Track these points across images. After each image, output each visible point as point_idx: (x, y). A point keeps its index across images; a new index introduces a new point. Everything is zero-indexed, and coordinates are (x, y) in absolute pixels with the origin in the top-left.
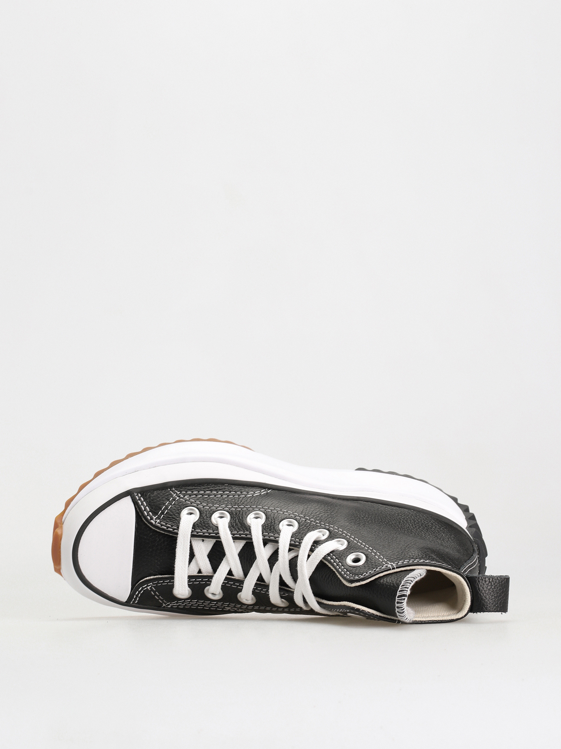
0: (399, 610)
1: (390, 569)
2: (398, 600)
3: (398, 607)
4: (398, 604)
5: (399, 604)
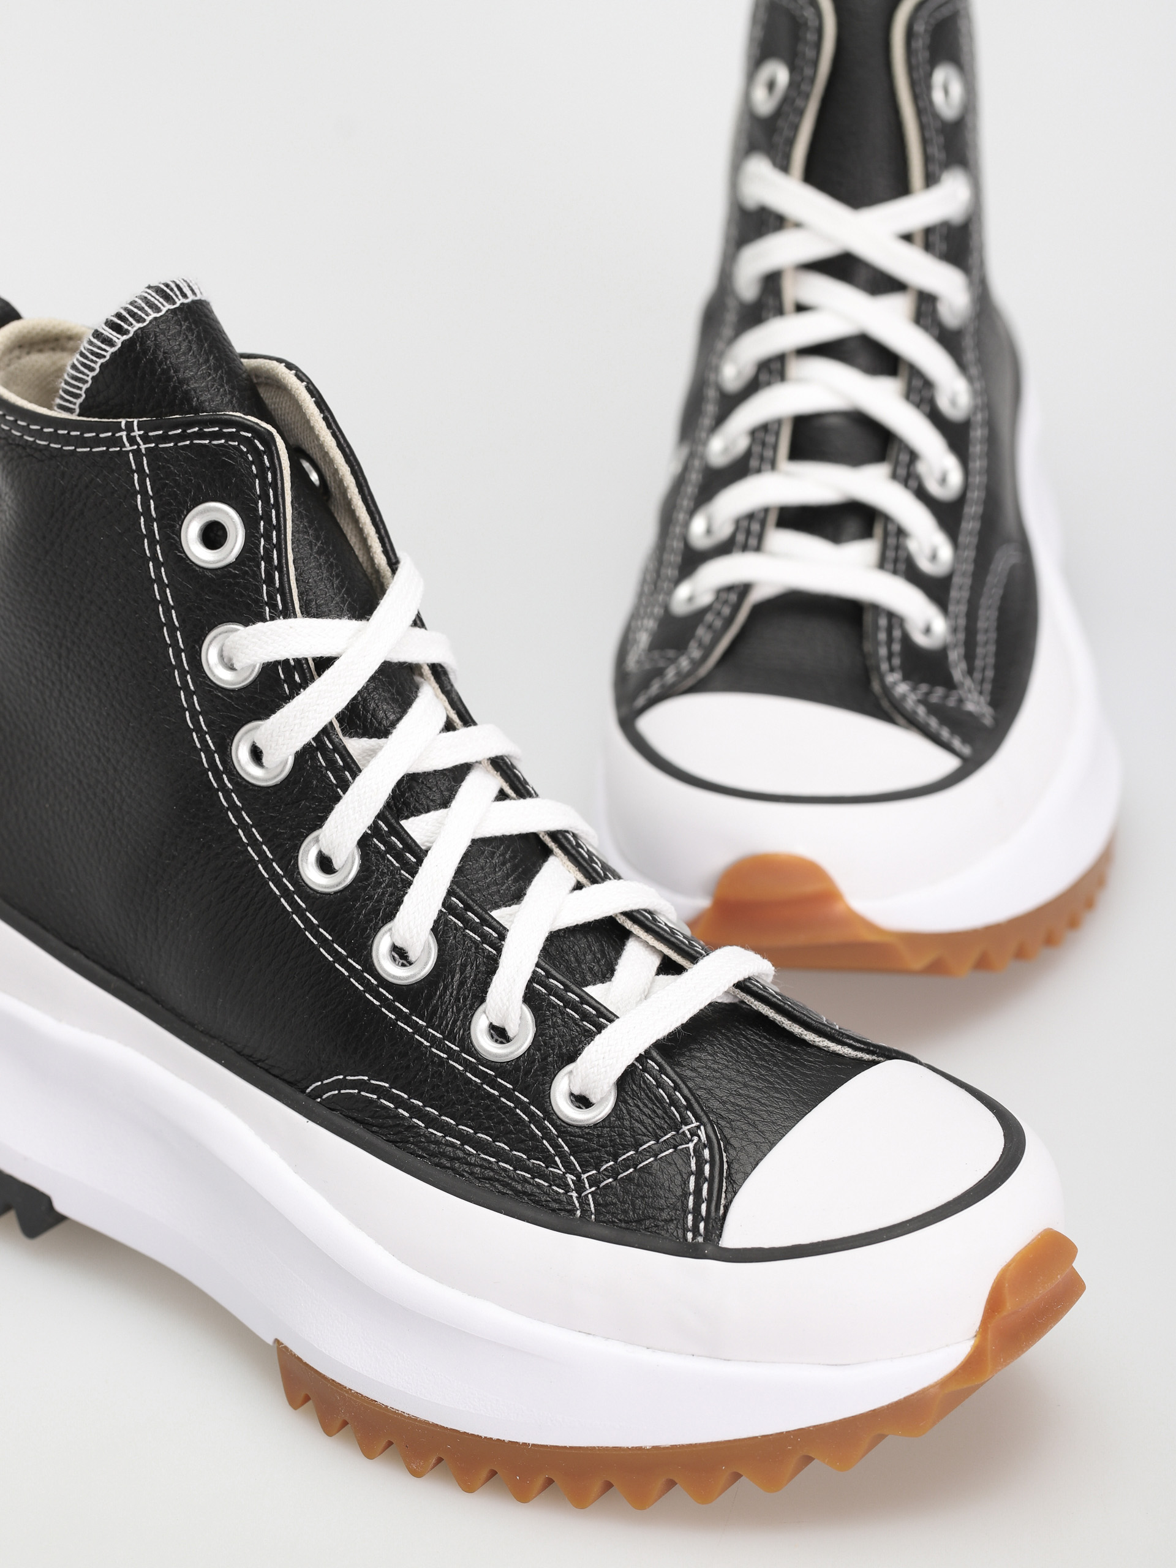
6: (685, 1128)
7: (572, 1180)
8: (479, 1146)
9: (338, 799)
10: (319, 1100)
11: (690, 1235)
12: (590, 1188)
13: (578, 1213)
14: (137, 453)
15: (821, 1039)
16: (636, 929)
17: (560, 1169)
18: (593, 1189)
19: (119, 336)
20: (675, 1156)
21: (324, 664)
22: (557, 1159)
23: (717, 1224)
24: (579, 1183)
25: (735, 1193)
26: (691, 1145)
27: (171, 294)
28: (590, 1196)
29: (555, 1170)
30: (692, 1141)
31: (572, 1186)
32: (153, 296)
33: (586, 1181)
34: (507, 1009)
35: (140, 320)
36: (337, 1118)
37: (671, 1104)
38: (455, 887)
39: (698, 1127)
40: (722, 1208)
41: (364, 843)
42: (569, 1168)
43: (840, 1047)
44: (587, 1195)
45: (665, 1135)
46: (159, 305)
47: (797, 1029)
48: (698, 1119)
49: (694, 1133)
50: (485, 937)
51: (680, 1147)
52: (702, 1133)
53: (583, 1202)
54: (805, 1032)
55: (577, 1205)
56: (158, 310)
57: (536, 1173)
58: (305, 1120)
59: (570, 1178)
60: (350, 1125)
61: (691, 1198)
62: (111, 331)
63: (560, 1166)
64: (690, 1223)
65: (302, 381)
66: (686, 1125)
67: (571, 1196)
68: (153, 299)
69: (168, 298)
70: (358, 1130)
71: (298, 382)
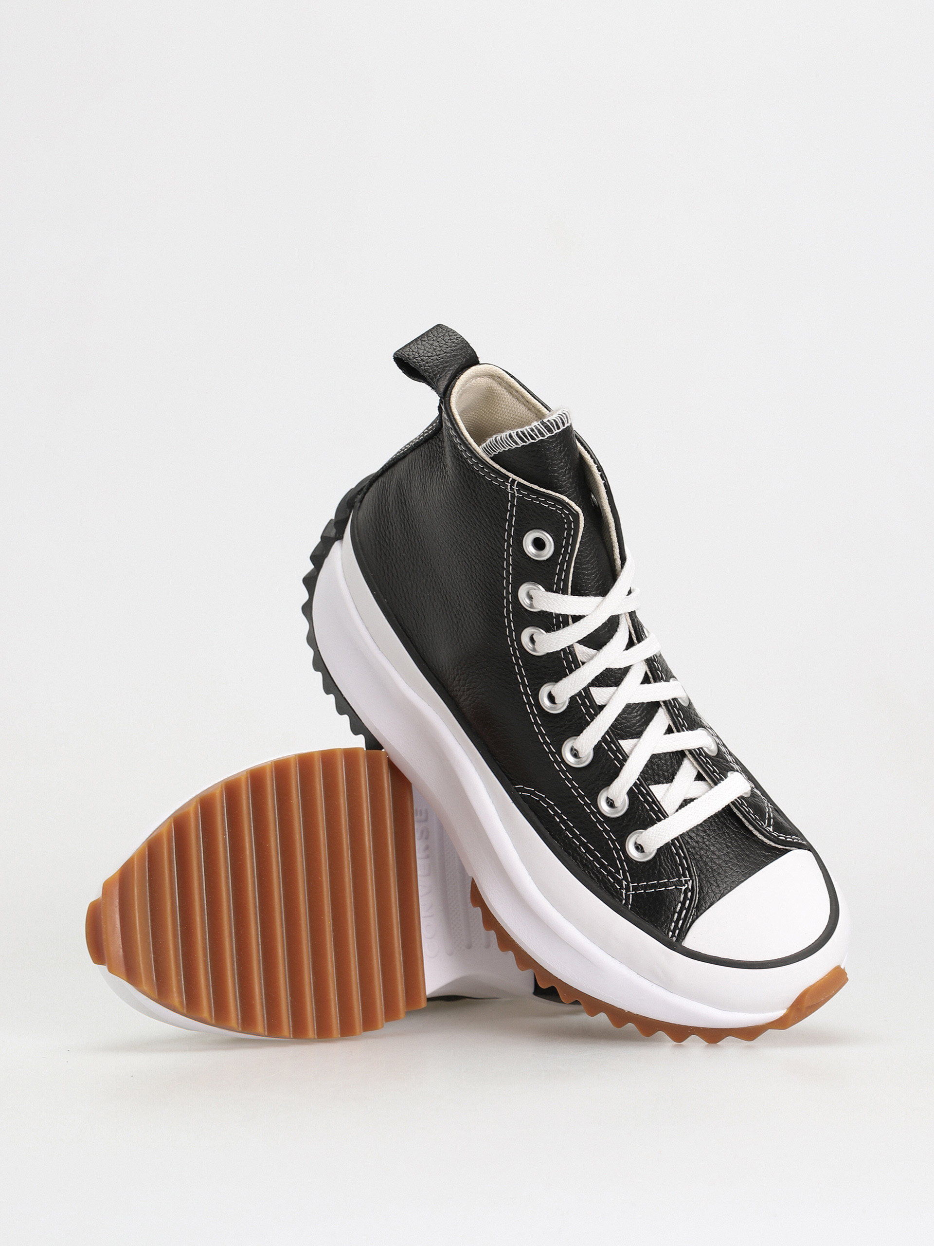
0: (553, 427)
1: (519, 484)
2: (555, 430)
3: (563, 424)
4: (561, 427)
5: (560, 425)
6: (683, 879)
7: (625, 884)
8: (588, 850)
9: (566, 675)
10: (520, 793)
11: (671, 933)
12: (633, 891)
13: (624, 901)
14: (513, 495)
15: (760, 835)
16: (689, 756)
17: (620, 876)
18: (634, 892)
19: (521, 442)
20: (675, 890)
21: (577, 619)
22: (621, 871)
23: (683, 933)
24: (628, 887)
25: (697, 917)
26: (683, 888)
27: (552, 428)
28: (631, 895)
29: (619, 877)
30: (684, 885)
31: (624, 887)
32: (543, 429)
33: (631, 887)
34: (617, 797)
35: (533, 438)
36: (526, 806)
37: (680, 865)
38: (609, 730)
39: (689, 880)
40: (689, 924)
41: (572, 699)
42: (625, 878)
43: (769, 841)
44: (629, 894)
45: (674, 879)
46: (545, 433)
47: (751, 828)
48: (691, 876)
49: (686, 882)
50: (617, 758)
51: (678, 887)
52: (690, 883)
53: (627, 896)
54: (754, 830)
55: (624, 897)
56: (543, 436)
57: (609, 872)
58: (511, 801)
59: (624, 883)
60: (532, 814)
61: (676, 915)
62: (518, 439)
63: (622, 875)
64: (672, 928)
65: (603, 480)
66: (684, 878)
67: (622, 892)
68: (542, 430)
69: (550, 430)
70: (535, 818)
71: (601, 480)
